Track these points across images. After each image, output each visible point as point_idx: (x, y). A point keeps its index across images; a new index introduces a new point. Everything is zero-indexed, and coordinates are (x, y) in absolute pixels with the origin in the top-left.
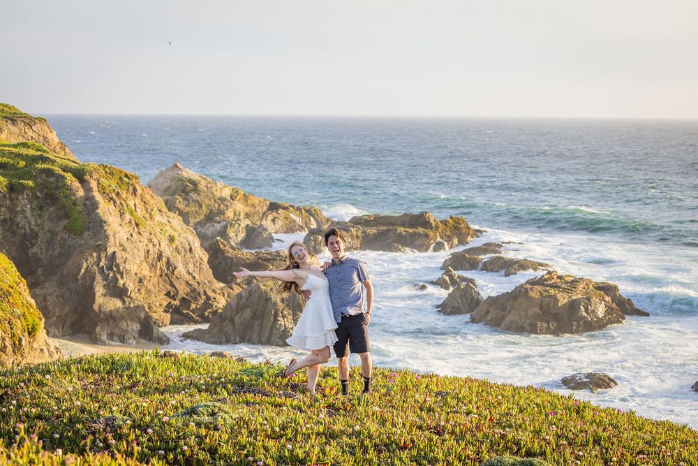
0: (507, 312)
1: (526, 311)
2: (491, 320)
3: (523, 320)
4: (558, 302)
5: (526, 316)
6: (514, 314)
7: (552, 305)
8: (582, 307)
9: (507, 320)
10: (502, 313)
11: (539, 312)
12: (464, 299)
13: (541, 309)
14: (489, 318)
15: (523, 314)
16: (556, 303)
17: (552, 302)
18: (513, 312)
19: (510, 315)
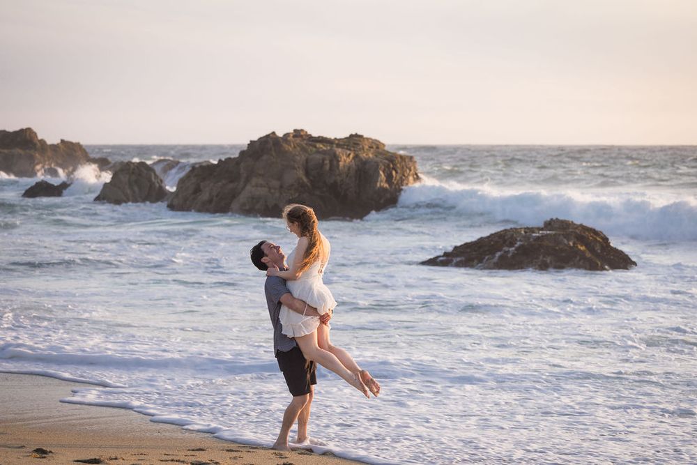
0: (242, 183)
1: (280, 178)
2: (210, 201)
3: (277, 194)
4: (338, 161)
5: (281, 187)
6: (257, 186)
7: (327, 167)
8: (381, 173)
9: (243, 197)
10: (231, 186)
11: (305, 179)
12: (136, 189)
13: (307, 174)
14: (205, 196)
15: (275, 183)
16: (335, 162)
17: (327, 162)
18: (254, 181)
19: (248, 187)
